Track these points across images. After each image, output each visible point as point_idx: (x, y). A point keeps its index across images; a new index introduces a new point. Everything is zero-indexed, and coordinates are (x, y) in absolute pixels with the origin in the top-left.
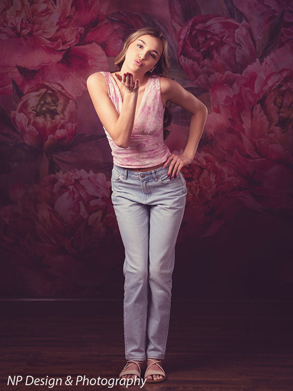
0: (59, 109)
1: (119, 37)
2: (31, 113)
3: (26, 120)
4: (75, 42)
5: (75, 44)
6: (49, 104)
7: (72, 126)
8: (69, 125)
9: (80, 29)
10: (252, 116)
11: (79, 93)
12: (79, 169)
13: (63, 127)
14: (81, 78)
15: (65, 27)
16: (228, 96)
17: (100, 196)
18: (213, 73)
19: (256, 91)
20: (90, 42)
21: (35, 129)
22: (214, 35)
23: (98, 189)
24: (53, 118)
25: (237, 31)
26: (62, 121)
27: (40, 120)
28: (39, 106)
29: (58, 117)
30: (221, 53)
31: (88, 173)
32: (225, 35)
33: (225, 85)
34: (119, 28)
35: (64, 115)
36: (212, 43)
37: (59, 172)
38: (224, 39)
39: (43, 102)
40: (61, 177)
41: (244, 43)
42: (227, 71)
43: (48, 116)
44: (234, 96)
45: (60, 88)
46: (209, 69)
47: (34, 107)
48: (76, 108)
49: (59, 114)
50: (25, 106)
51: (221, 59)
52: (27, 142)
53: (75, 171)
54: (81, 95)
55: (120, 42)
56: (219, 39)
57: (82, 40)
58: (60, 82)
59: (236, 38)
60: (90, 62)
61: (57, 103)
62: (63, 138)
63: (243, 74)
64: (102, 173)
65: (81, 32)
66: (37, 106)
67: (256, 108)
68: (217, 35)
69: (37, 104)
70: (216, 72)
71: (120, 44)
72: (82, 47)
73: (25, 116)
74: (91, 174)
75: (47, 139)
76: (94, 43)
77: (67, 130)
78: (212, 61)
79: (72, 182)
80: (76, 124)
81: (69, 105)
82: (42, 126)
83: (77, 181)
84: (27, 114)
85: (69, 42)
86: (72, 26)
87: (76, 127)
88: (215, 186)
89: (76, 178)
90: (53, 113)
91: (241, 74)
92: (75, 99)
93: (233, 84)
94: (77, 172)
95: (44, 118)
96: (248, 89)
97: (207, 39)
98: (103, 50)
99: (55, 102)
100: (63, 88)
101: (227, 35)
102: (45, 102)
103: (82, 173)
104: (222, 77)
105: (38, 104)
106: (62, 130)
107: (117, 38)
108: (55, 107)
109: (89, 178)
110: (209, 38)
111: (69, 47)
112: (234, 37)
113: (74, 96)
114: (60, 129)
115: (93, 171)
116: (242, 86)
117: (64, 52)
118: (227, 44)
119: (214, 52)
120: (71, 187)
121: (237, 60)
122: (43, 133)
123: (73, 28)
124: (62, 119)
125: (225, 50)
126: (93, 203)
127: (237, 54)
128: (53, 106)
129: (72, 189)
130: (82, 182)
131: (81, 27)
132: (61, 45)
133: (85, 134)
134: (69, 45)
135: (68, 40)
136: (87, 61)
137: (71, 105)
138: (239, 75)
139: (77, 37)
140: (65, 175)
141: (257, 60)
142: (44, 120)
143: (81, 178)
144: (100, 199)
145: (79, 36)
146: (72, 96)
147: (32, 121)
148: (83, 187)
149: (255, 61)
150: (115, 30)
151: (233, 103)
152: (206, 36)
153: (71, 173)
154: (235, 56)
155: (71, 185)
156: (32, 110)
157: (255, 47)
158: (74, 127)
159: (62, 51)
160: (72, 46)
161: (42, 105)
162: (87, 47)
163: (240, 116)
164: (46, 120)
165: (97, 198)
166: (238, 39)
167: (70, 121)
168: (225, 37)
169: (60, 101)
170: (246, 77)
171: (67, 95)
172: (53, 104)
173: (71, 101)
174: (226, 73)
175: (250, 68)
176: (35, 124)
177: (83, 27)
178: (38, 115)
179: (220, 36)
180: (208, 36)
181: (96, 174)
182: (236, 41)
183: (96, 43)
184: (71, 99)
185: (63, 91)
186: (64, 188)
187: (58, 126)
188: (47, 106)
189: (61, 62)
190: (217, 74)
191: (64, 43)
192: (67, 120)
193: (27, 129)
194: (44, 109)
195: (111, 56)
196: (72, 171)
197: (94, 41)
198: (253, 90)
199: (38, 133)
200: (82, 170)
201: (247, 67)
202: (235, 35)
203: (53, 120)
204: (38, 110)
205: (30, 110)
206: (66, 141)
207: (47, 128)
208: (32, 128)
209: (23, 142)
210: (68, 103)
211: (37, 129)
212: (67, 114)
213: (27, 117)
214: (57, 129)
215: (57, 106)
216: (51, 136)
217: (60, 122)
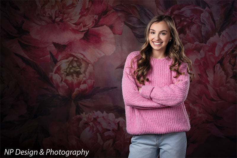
0: (82, 70)
1: (122, 21)
2: (63, 74)
3: (59, 79)
4: (92, 25)
5: (92, 27)
6: (75, 67)
7: (91, 82)
8: (89, 81)
9: (95, 16)
10: (214, 72)
11: (95, 60)
12: (96, 111)
13: (85, 82)
14: (96, 49)
15: (85, 15)
16: (197, 59)
17: (111, 129)
18: (186, 43)
19: (217, 54)
20: (102, 25)
21: (66, 85)
22: (187, 18)
23: (109, 124)
24: (78, 76)
25: (202, 14)
26: (84, 79)
27: (69, 78)
28: (68, 69)
29: (81, 76)
30: (191, 30)
31: (103, 113)
32: (193, 18)
33: (195, 51)
34: (122, 15)
35: (85, 75)
36: (185, 23)
37: (83, 113)
38: (193, 21)
39: (71, 66)
40: (84, 116)
41: (207, 22)
42: (196, 42)
43: (75, 75)
44: (202, 59)
45: (82, 57)
46: (183, 41)
47: (65, 70)
48: (94, 69)
49: (82, 74)
50: (59, 69)
51: (191, 33)
52: (60, 93)
53: (94, 112)
54: (96, 61)
55: (122, 25)
56: (190, 20)
57: (97, 24)
58: (82, 52)
59: (201, 19)
60: (102, 38)
61: (80, 67)
62: (86, 90)
63: (207, 43)
64: (112, 113)
65: (96, 18)
66: (67, 69)
67: (217, 66)
68: (188, 18)
69: (67, 67)
70: (189, 42)
71: (122, 26)
72: (96, 28)
73: (59, 76)
74: (105, 114)
75: (74, 91)
76: (105, 26)
77: (88, 84)
78: (185, 35)
79: (92, 120)
80: (94, 80)
81: (89, 68)
82: (70, 82)
83: (95, 119)
84: (60, 75)
85: (87, 25)
86: (90, 15)
87: (94, 83)
89: (95, 117)
90: (78, 74)
91: (206, 44)
92: (92, 63)
93: (200, 50)
94: (95, 113)
95: (72, 77)
96: (210, 53)
97: (181, 21)
98: (112, 30)
99: (79, 66)
100: (84, 56)
101: (195, 17)
102: (73, 66)
103: (99, 113)
104: (192, 46)
105: (68, 67)
106: (84, 84)
107: (120, 22)
108: (79, 70)
109: (103, 117)
110: (183, 20)
111: (88, 29)
112: (200, 18)
113: (92, 62)
114: (83, 84)
115: (106, 112)
116: (207, 52)
117: (85, 32)
118: (195, 23)
119: (187, 29)
120: (91, 124)
121: (203, 34)
122: (71, 87)
123: (90, 16)
124: (84, 77)
125: (194, 28)
126: (106, 134)
127: (202, 30)
128: (78, 69)
129: (92, 125)
130: (99, 120)
131: (96, 15)
132: (83, 27)
133: (100, 87)
134: (88, 27)
135: (87, 24)
136: (100, 38)
137: (90, 68)
138: (204, 44)
139: (93, 22)
140: (87, 116)
141: (217, 34)
142: (72, 78)
143: (98, 117)
144: (111, 131)
145: (94, 21)
146: (90, 62)
147: (64, 80)
148: (99, 123)
149: (215, 35)
150: (119, 17)
151: (200, 63)
152: (181, 19)
153: (91, 114)
154: (201, 31)
155: (91, 122)
156: (64, 72)
157: (215, 25)
158: (92, 83)
159: (83, 31)
160: (90, 28)
161: (71, 68)
162: (100, 28)
163: (206, 72)
164: (73, 78)
165: (109, 130)
166: (203, 20)
167: (90, 78)
168: (194, 19)
169: (83, 65)
170: (209, 45)
171: (87, 61)
172: (78, 67)
173: (90, 65)
174: (195, 43)
175: (212, 39)
176: (66, 81)
177: (97, 15)
178: (68, 75)
179: (190, 18)
180: (182, 19)
181: (108, 114)
182: (202, 21)
183: (106, 25)
184: (90, 64)
185: (84, 59)
186: (87, 124)
187: (81, 82)
188: (74, 69)
189: (83, 39)
190: (189, 44)
191: (85, 26)
192: (87, 78)
193: (60, 85)
194: (72, 71)
195: (116, 34)
196: (91, 112)
197: (104, 25)
198: (215, 54)
199: (68, 87)
200: (99, 112)
201: (209, 38)
202: (201, 17)
203: (78, 78)
204: (68, 72)
205: (62, 72)
206: (87, 92)
207: (74, 84)
208: (64, 84)
209: (58, 93)
210: (88, 66)
211: (67, 84)
212: (87, 74)
213: (60, 76)
214: (81, 84)
215: (80, 69)
216: (77, 89)
217: (83, 79)
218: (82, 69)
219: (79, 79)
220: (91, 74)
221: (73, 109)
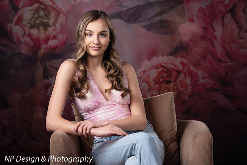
0: (51, 22)
2: (26, 25)
3: (21, 32)
6: (41, 17)
7: (63, 37)
8: (60, 36)
10: (223, 24)
11: (68, 8)
13: (55, 37)
16: (201, 7)
21: (29, 40)
24: (45, 29)
26: (54, 33)
27: (34, 32)
28: (33, 20)
29: (50, 29)
35: (56, 27)
37: (52, 78)
39: (36, 16)
43: (41, 28)
44: (207, 7)
45: (51, 3)
47: (28, 20)
48: (66, 20)
49: (51, 26)
50: (20, 19)
52: (23, 51)
54: (70, 9)
61: (49, 17)
62: (56, 47)
66: (31, 19)
67: (227, 17)
69: (31, 17)
73: (21, 29)
75: (40, 49)
77: (59, 40)
80: (67, 35)
81: (60, 18)
82: (36, 37)
84: (23, 27)
87: (67, 38)
88: (191, 87)
90: (46, 26)
92: (65, 12)
95: (38, 30)
99: (47, 15)
100: (54, 3)
102: (39, 16)
105: (33, 17)
106: (54, 40)
108: (47, 20)
113: (64, 10)
114: (52, 39)
122: (37, 43)
124: (54, 30)
128: (45, 19)
133: (74, 44)
137: (62, 18)
142: (37, 31)
146: (62, 10)
147: (27, 33)
151: (205, 13)
156: (27, 23)
158: (65, 38)
161: (36, 19)
163: (212, 25)
164: (40, 32)
167: (61, 32)
169: (52, 15)
171: (58, 9)
172: (45, 17)
173: (61, 15)
176: (30, 35)
178: (32, 27)
184: (61, 13)
185: (54, 6)
187: (50, 36)
188: (40, 19)
192: (58, 32)
193: (23, 40)
194: (38, 22)
199: (32, 43)
203: (45, 32)
204: (32, 23)
205: (25, 23)
206: (58, 50)
207: (41, 39)
208: (27, 39)
209: (19, 51)
210: (59, 16)
211: (32, 39)
212: (58, 26)
213: (23, 29)
214: (49, 40)
215: (49, 19)
216: (44, 46)
217: (52, 33)
218: (50, 20)
219: (47, 32)
220: (63, 26)
221: (39, 72)
